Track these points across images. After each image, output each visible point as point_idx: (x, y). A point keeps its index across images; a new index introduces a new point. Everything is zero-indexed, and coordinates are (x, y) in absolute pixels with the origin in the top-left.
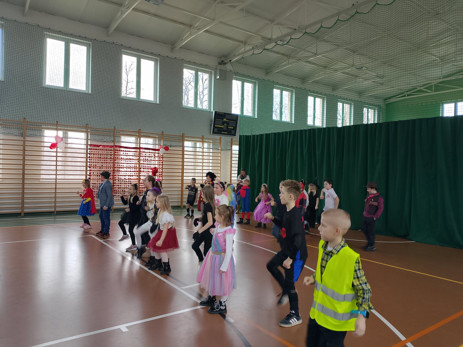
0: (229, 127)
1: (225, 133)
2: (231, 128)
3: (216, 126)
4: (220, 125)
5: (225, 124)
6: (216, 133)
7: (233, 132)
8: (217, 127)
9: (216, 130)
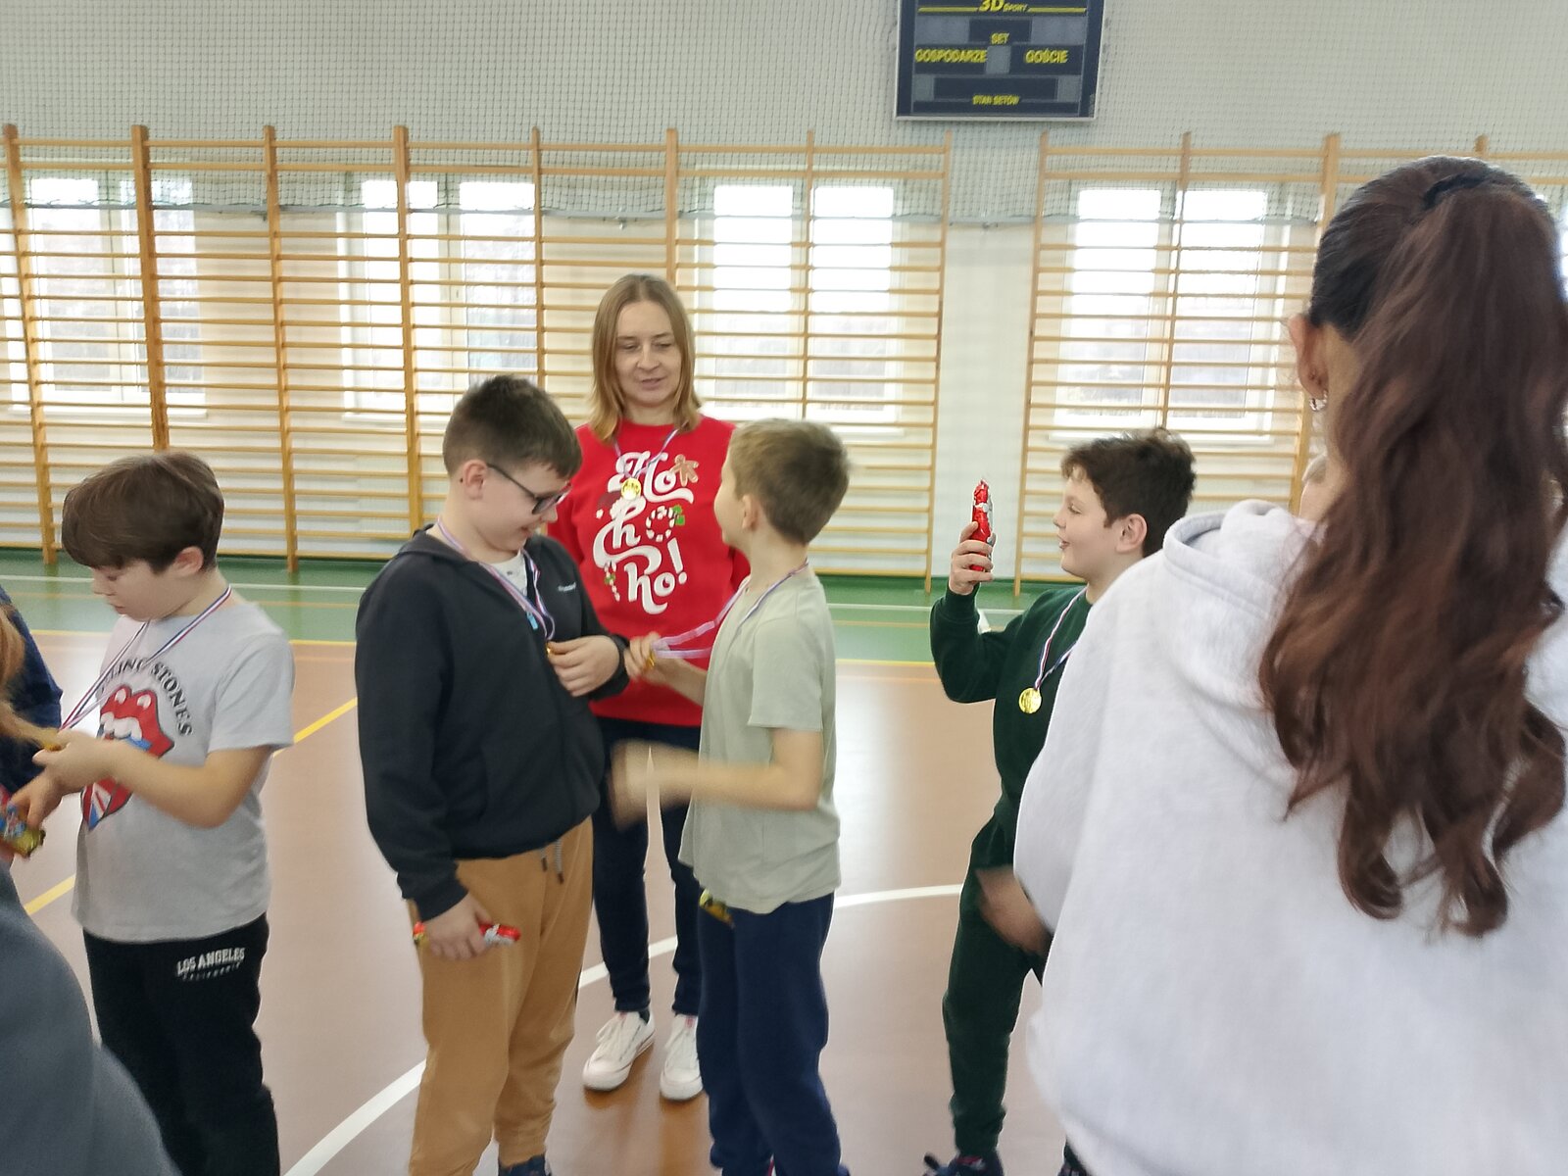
0: (1031, 57)
1: (998, 100)
2: (1045, 57)
3: (920, 56)
4: (952, 47)
5: (998, 38)
6: (924, 108)
7: (1068, 88)
8: (926, 67)
9: (924, 87)
